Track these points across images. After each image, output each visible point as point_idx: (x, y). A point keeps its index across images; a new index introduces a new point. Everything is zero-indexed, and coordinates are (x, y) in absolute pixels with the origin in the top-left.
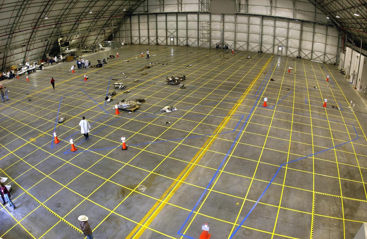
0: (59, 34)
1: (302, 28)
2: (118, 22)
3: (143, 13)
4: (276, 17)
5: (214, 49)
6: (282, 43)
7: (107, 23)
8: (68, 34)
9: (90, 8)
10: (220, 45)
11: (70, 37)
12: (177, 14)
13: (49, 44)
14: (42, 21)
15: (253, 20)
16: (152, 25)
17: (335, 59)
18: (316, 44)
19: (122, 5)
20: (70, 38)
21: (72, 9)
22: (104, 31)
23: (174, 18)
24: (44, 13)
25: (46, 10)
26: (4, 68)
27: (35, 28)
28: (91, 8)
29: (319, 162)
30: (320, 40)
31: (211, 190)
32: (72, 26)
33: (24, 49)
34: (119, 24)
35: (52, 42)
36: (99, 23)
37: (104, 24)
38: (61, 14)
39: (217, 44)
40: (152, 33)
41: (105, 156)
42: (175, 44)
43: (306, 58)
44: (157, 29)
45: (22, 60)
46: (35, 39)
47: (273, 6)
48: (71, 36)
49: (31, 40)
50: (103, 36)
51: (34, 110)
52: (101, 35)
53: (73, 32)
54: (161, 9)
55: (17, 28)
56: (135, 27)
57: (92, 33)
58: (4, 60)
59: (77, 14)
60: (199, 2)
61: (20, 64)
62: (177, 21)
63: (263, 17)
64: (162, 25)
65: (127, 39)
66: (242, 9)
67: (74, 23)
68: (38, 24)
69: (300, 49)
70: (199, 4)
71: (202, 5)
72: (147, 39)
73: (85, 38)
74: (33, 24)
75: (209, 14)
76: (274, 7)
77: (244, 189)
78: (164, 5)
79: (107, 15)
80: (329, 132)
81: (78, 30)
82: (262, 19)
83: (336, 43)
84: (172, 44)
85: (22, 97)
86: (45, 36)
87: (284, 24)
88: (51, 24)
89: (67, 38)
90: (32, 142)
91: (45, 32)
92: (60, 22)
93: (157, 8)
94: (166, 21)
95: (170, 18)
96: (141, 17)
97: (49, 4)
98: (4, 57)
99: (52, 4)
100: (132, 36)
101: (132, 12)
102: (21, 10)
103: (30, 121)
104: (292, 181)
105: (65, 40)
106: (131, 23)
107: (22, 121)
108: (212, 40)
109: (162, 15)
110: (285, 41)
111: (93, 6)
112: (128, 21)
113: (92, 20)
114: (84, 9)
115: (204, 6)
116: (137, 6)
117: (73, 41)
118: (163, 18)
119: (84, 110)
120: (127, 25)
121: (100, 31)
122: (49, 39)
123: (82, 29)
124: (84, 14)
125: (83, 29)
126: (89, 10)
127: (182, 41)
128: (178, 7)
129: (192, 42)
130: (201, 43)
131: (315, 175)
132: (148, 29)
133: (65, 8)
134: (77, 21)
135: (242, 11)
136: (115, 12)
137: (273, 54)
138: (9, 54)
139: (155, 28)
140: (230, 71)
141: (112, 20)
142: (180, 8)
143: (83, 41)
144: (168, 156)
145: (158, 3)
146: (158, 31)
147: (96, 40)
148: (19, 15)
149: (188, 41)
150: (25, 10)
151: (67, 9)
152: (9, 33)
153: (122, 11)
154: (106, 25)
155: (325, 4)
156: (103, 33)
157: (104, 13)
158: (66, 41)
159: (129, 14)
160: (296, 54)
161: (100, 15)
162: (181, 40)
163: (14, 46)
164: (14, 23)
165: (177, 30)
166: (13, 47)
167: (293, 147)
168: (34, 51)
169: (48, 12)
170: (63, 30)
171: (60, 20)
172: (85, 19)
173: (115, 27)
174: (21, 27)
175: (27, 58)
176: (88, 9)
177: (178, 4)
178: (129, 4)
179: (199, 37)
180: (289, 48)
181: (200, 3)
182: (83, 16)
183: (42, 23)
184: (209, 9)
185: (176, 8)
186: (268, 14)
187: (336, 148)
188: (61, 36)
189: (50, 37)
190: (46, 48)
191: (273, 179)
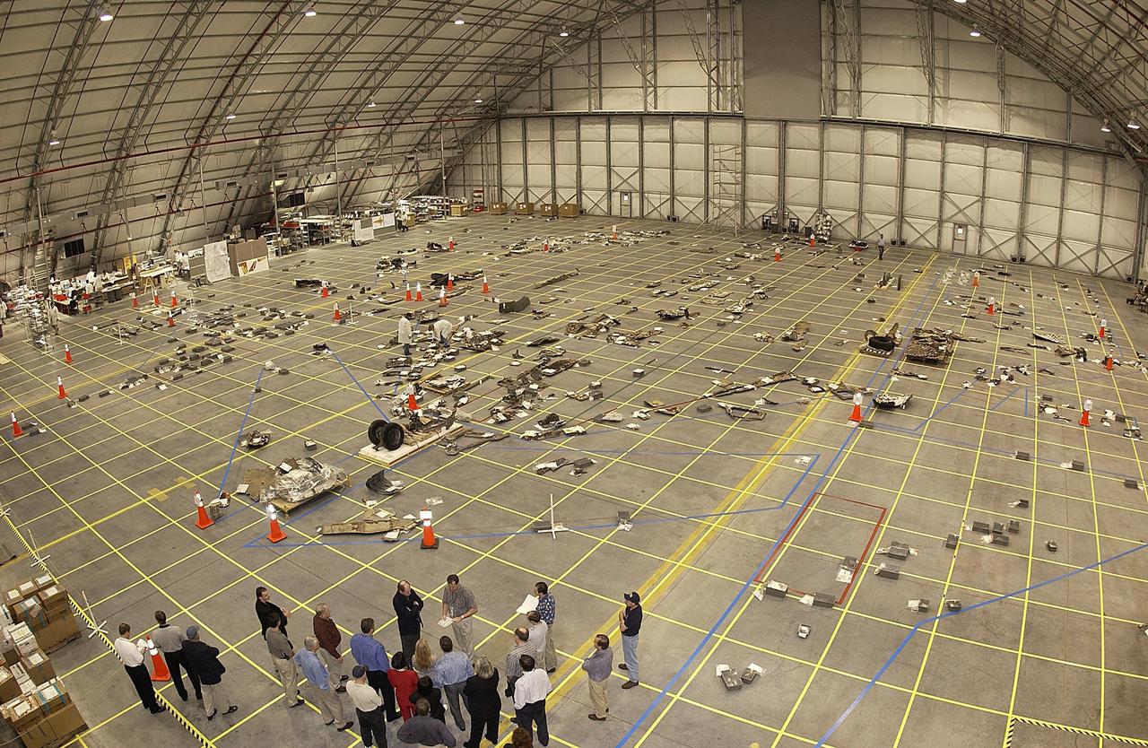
0: (272, 166)
1: (1027, 163)
2: (461, 137)
3: (535, 111)
4: (946, 131)
5: (754, 230)
6: (965, 215)
7: (425, 141)
8: (301, 170)
9: (368, 92)
10: (773, 219)
11: (307, 179)
12: (641, 118)
13: (242, 195)
14: (218, 124)
15: (876, 137)
16: (565, 150)
17: (1131, 261)
18: (1070, 216)
19: (469, 86)
20: (309, 182)
21: (312, 93)
22: (417, 163)
23: (631, 130)
24: (224, 102)
25: (229, 92)
26: (96, 261)
27: (196, 145)
28: (373, 90)
29: (1043, 616)
30: (1083, 203)
31: (677, 697)
32: (313, 145)
33: (163, 206)
34: (464, 144)
35: (249, 189)
36: (399, 139)
37: (416, 141)
38: (279, 105)
39: (763, 216)
40: (566, 175)
41: (367, 566)
42: (636, 213)
43: (1042, 261)
44: (579, 164)
45: (156, 239)
46: (195, 178)
47: (936, 94)
48: (312, 176)
49: (184, 180)
50: (414, 180)
51: (173, 402)
52: (407, 176)
53: (318, 164)
54: (593, 101)
55: (140, 141)
56: (513, 155)
57: (376, 170)
58: (97, 235)
59: (331, 109)
60: (709, 83)
61: (150, 252)
62: (641, 141)
63: (907, 130)
64: (594, 151)
65: (488, 191)
66: (842, 105)
67: (320, 135)
68: (204, 134)
69: (1022, 234)
70: (710, 86)
71: (718, 89)
72: (548, 193)
73: (357, 182)
74: (191, 134)
75: (741, 121)
76: (940, 97)
77: (783, 699)
78: (601, 87)
79: (425, 115)
80: (1089, 514)
81: (331, 158)
82: (905, 137)
83: (1132, 213)
84: (626, 213)
85: (145, 357)
86: (230, 172)
87: (974, 151)
88: (248, 135)
89: (299, 181)
90: (154, 501)
91: (229, 159)
92: (275, 132)
93: (578, 99)
94: (608, 141)
95: (618, 130)
96: (530, 125)
97: (239, 73)
98: (99, 228)
99: (249, 74)
100: (504, 183)
101: (502, 109)
102: (152, 89)
103: (157, 436)
104: (942, 679)
105: (292, 187)
106: (499, 143)
107: (132, 434)
108: (749, 204)
109: (596, 120)
110: (977, 206)
111: (379, 87)
112: (492, 136)
113: (377, 130)
114: (351, 93)
115: (725, 95)
116: (518, 90)
117: (317, 191)
118: (599, 129)
119: (325, 415)
120: (486, 148)
121: (404, 165)
122: (240, 181)
123: (345, 156)
124: (353, 109)
125: (351, 155)
126: (368, 97)
127: (657, 204)
128: (646, 96)
129: (688, 206)
130: (714, 213)
131: (1024, 661)
132: (553, 165)
133: (292, 87)
134: (328, 131)
135: (843, 113)
136: (449, 107)
137: (937, 249)
138: (114, 218)
139: (575, 161)
140: (796, 305)
141: (439, 131)
142: (650, 99)
143: (349, 192)
144: (560, 578)
145: (583, 82)
146: (583, 168)
147: (390, 190)
148: (145, 102)
149: (676, 203)
150: (166, 87)
151: (296, 91)
152: (114, 154)
153: (470, 103)
154: (422, 146)
155: (1097, 84)
156: (414, 170)
157: (415, 108)
158: (296, 189)
159: (495, 115)
160: (1010, 250)
161: (402, 113)
162: (655, 200)
163: (130, 197)
164: (130, 126)
165: (642, 168)
166: (127, 198)
167: (964, 565)
168: (195, 216)
169: (237, 100)
170: (285, 156)
171: (276, 125)
172: (355, 124)
173: (449, 154)
174: (151, 139)
175: (171, 234)
176: (364, 93)
177: (644, 87)
178: (492, 83)
179: (711, 193)
180: (988, 230)
181: (713, 83)
182: (349, 115)
183: (219, 130)
184: (740, 104)
185: (640, 98)
186: (924, 121)
187: (1107, 564)
188: (280, 174)
189: (245, 175)
190: (233, 209)
191: (883, 671)
